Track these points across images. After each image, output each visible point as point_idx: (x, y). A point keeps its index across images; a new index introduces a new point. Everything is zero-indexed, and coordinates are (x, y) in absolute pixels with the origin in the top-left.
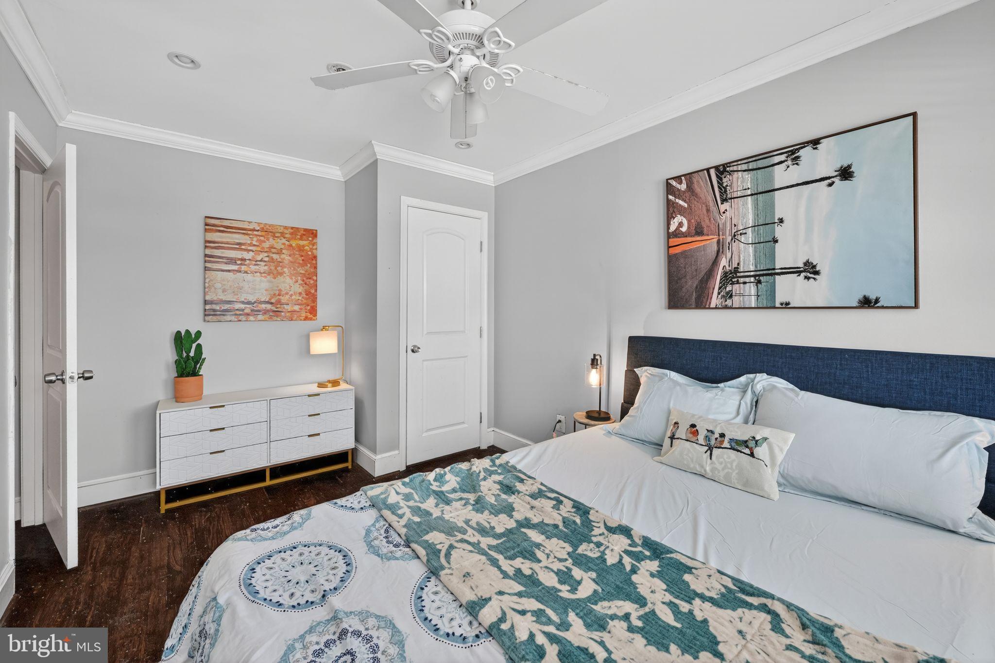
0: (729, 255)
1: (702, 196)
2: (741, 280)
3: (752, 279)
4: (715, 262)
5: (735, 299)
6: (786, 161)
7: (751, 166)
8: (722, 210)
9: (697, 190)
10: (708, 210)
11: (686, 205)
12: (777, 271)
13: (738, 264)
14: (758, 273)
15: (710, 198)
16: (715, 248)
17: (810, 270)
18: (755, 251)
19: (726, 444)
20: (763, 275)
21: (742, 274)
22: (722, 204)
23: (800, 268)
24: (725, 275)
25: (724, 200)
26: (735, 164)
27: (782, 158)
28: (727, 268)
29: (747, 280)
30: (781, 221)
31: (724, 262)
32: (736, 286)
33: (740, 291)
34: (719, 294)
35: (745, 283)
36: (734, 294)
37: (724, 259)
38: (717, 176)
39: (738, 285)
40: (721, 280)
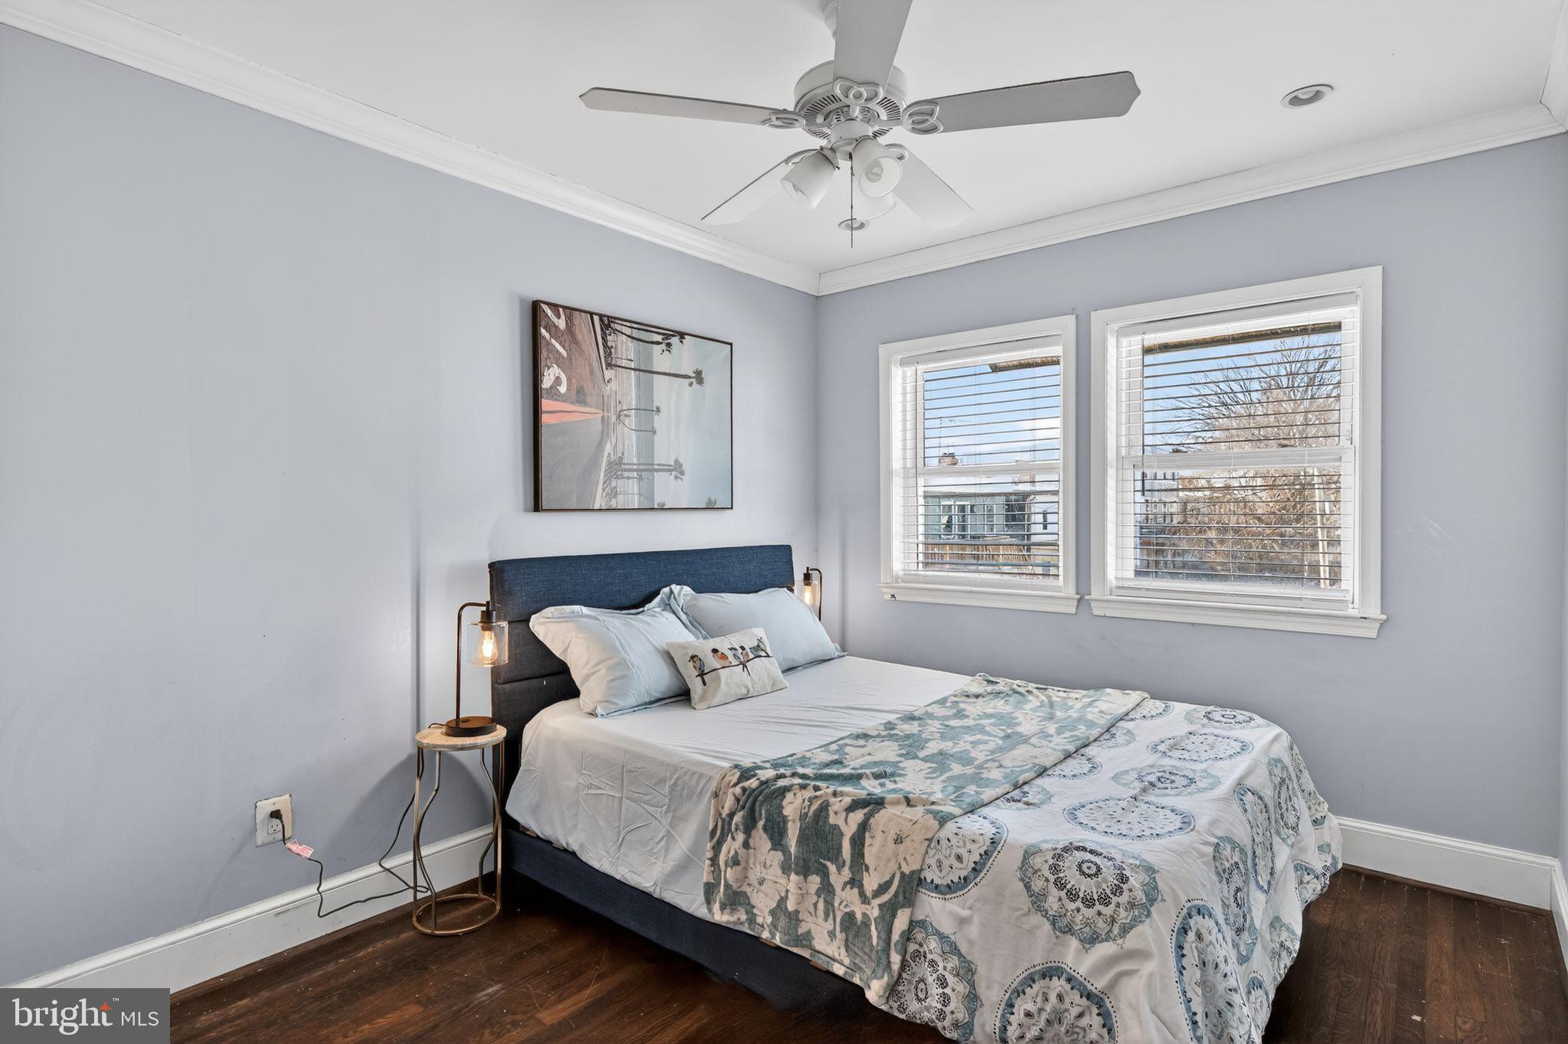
0: (614, 440)
1: (584, 348)
2: (626, 474)
3: (635, 474)
4: (600, 446)
5: (620, 497)
6: (662, 343)
7: (635, 334)
8: (607, 379)
9: (579, 337)
10: (592, 372)
11: (564, 354)
12: (656, 467)
13: (623, 454)
14: (641, 467)
15: (594, 355)
16: (599, 427)
17: (677, 469)
18: (638, 440)
19: (751, 656)
20: (645, 470)
21: (626, 467)
22: (607, 369)
23: (671, 466)
24: (610, 464)
25: (609, 365)
26: (620, 322)
27: (659, 338)
28: (612, 456)
29: (630, 474)
30: (658, 410)
31: (608, 448)
32: (620, 482)
33: (624, 488)
34: (604, 490)
35: (629, 478)
36: (618, 492)
37: (608, 444)
38: (602, 330)
39: (622, 480)
40: (606, 471)
